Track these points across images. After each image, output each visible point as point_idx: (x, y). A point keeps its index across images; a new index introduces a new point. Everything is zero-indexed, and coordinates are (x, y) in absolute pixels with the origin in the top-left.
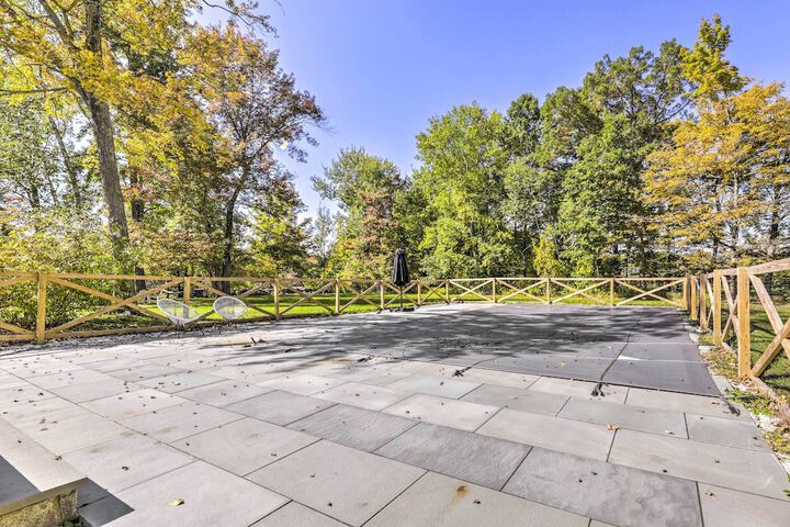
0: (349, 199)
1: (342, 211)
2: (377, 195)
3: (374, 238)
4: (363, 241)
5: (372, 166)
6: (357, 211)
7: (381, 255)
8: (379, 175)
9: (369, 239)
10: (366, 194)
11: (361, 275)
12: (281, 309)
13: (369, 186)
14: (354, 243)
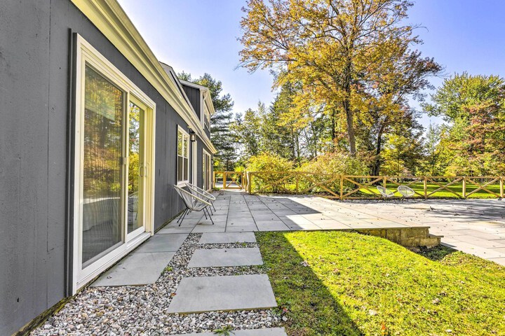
0: (453, 113)
1: (446, 123)
2: (481, 106)
3: (479, 140)
4: (467, 144)
5: (477, 84)
6: (461, 121)
7: (486, 153)
8: (484, 90)
9: (472, 142)
10: (471, 107)
11: (465, 169)
12: (428, 193)
13: (472, 100)
14: (459, 145)
